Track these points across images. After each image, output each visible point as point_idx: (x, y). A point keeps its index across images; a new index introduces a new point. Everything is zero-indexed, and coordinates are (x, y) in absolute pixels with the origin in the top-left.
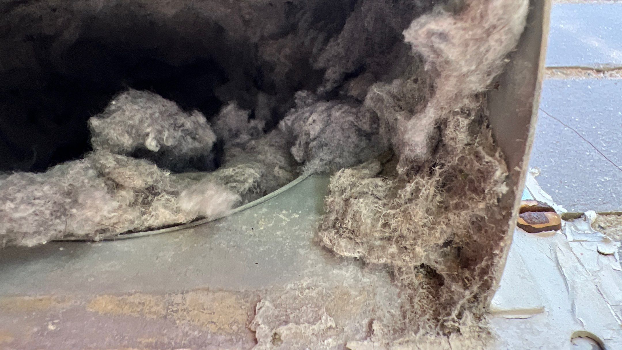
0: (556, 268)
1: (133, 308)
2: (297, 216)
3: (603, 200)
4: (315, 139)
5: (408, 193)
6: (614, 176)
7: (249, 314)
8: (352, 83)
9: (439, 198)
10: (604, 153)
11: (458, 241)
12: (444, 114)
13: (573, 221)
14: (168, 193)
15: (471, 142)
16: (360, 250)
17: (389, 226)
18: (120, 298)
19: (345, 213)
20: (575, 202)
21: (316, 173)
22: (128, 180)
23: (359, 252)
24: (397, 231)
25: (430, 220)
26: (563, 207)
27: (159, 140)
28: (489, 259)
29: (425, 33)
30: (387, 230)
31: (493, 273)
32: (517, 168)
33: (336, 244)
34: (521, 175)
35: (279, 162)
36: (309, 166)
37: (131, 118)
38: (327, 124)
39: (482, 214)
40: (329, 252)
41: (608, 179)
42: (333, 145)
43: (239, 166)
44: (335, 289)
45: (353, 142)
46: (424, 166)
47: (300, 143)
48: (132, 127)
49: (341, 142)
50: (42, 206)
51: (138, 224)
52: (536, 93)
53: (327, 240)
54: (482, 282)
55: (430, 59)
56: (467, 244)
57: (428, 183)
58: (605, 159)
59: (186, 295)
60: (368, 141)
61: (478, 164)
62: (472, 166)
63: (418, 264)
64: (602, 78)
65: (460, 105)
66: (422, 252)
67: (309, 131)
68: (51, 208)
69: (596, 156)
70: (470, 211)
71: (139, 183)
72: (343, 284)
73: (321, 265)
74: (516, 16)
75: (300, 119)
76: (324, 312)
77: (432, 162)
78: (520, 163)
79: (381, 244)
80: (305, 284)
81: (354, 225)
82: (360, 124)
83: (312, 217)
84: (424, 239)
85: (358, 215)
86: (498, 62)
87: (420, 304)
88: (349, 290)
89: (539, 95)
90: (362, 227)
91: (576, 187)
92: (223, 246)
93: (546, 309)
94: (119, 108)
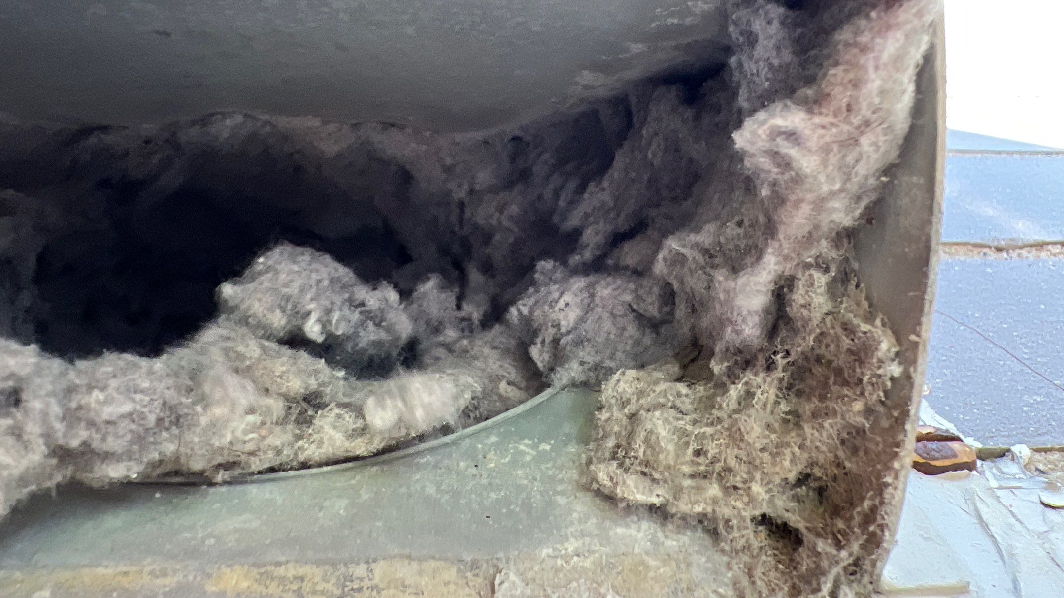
0: (978, 526)
1: (285, 586)
2: (548, 448)
3: (1037, 429)
4: (569, 333)
5: (733, 401)
6: (1048, 395)
7: (482, 593)
8: (627, 246)
9: (784, 407)
10: (1027, 362)
11: (819, 474)
12: (788, 268)
13: (993, 461)
14: (341, 405)
15: (834, 310)
16: (660, 493)
17: (706, 453)
18: (262, 570)
19: (631, 434)
20: (993, 432)
21: (574, 384)
22: (279, 380)
23: (658, 495)
24: (719, 461)
25: (772, 441)
26: (974, 440)
27: (325, 323)
28: (875, 496)
29: (768, 132)
30: (701, 460)
31: (883, 518)
32: (913, 337)
33: (621, 483)
34: (921, 347)
35: (505, 374)
36: (562, 372)
37: (286, 285)
38: (588, 309)
39: (860, 420)
40: (609, 499)
41: (1039, 399)
42: (600, 340)
43: (449, 371)
44: (622, 557)
45: (631, 337)
46: (755, 357)
47: (543, 342)
48: (288, 298)
49: (612, 336)
50: (145, 406)
51: (288, 456)
52: (935, 220)
53: (606, 478)
54: (865, 537)
55: (771, 177)
56: (835, 479)
57: (765, 382)
58: (1030, 371)
59: (373, 566)
60: (654, 335)
61: (848, 341)
62: (838, 346)
63: (757, 513)
64: (1006, 259)
65: (813, 252)
66: (763, 494)
67: (559, 320)
68: (158, 411)
69: (1018, 367)
70: (839, 419)
71: (296, 385)
72: (634, 549)
73: (594, 520)
74: (899, 106)
75: (545, 303)
76: (608, 590)
77: (768, 350)
78: (918, 328)
79: (693, 484)
80: (571, 549)
81: (649, 452)
82: (641, 308)
83: (572, 449)
84: (765, 471)
85: (653, 438)
86: (872, 181)
87: (766, 579)
88: (646, 558)
89: (939, 222)
90: (661, 457)
91: (991, 411)
92: (431, 490)
93: (971, 587)
94: (268, 269)
